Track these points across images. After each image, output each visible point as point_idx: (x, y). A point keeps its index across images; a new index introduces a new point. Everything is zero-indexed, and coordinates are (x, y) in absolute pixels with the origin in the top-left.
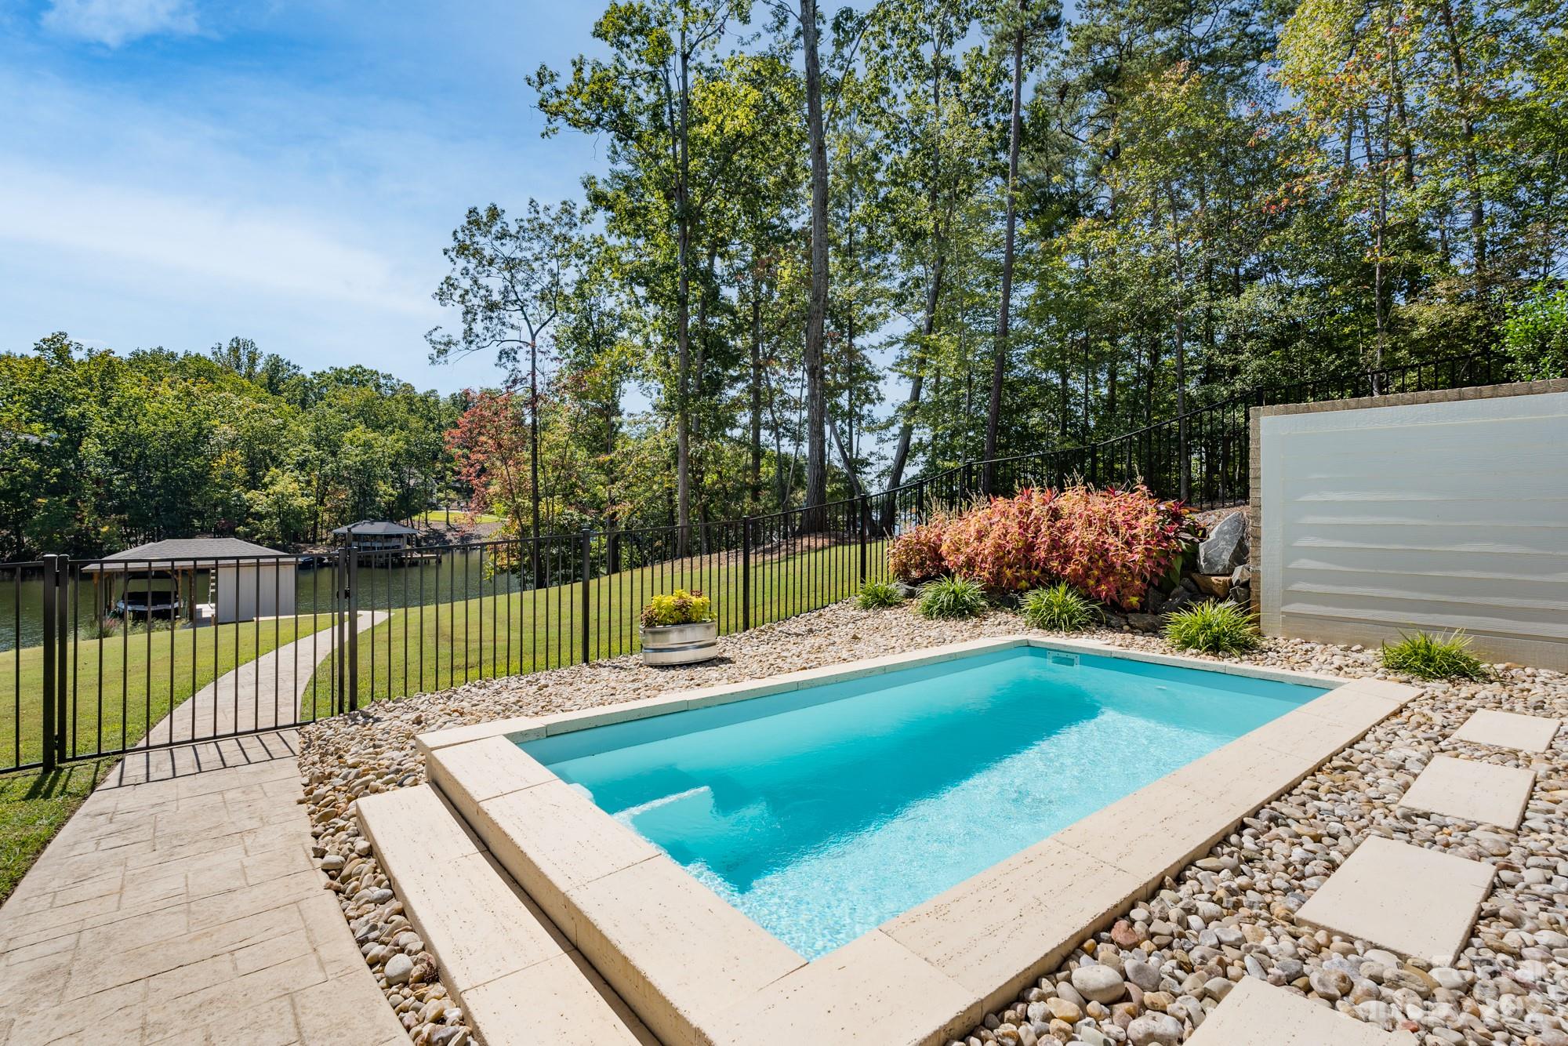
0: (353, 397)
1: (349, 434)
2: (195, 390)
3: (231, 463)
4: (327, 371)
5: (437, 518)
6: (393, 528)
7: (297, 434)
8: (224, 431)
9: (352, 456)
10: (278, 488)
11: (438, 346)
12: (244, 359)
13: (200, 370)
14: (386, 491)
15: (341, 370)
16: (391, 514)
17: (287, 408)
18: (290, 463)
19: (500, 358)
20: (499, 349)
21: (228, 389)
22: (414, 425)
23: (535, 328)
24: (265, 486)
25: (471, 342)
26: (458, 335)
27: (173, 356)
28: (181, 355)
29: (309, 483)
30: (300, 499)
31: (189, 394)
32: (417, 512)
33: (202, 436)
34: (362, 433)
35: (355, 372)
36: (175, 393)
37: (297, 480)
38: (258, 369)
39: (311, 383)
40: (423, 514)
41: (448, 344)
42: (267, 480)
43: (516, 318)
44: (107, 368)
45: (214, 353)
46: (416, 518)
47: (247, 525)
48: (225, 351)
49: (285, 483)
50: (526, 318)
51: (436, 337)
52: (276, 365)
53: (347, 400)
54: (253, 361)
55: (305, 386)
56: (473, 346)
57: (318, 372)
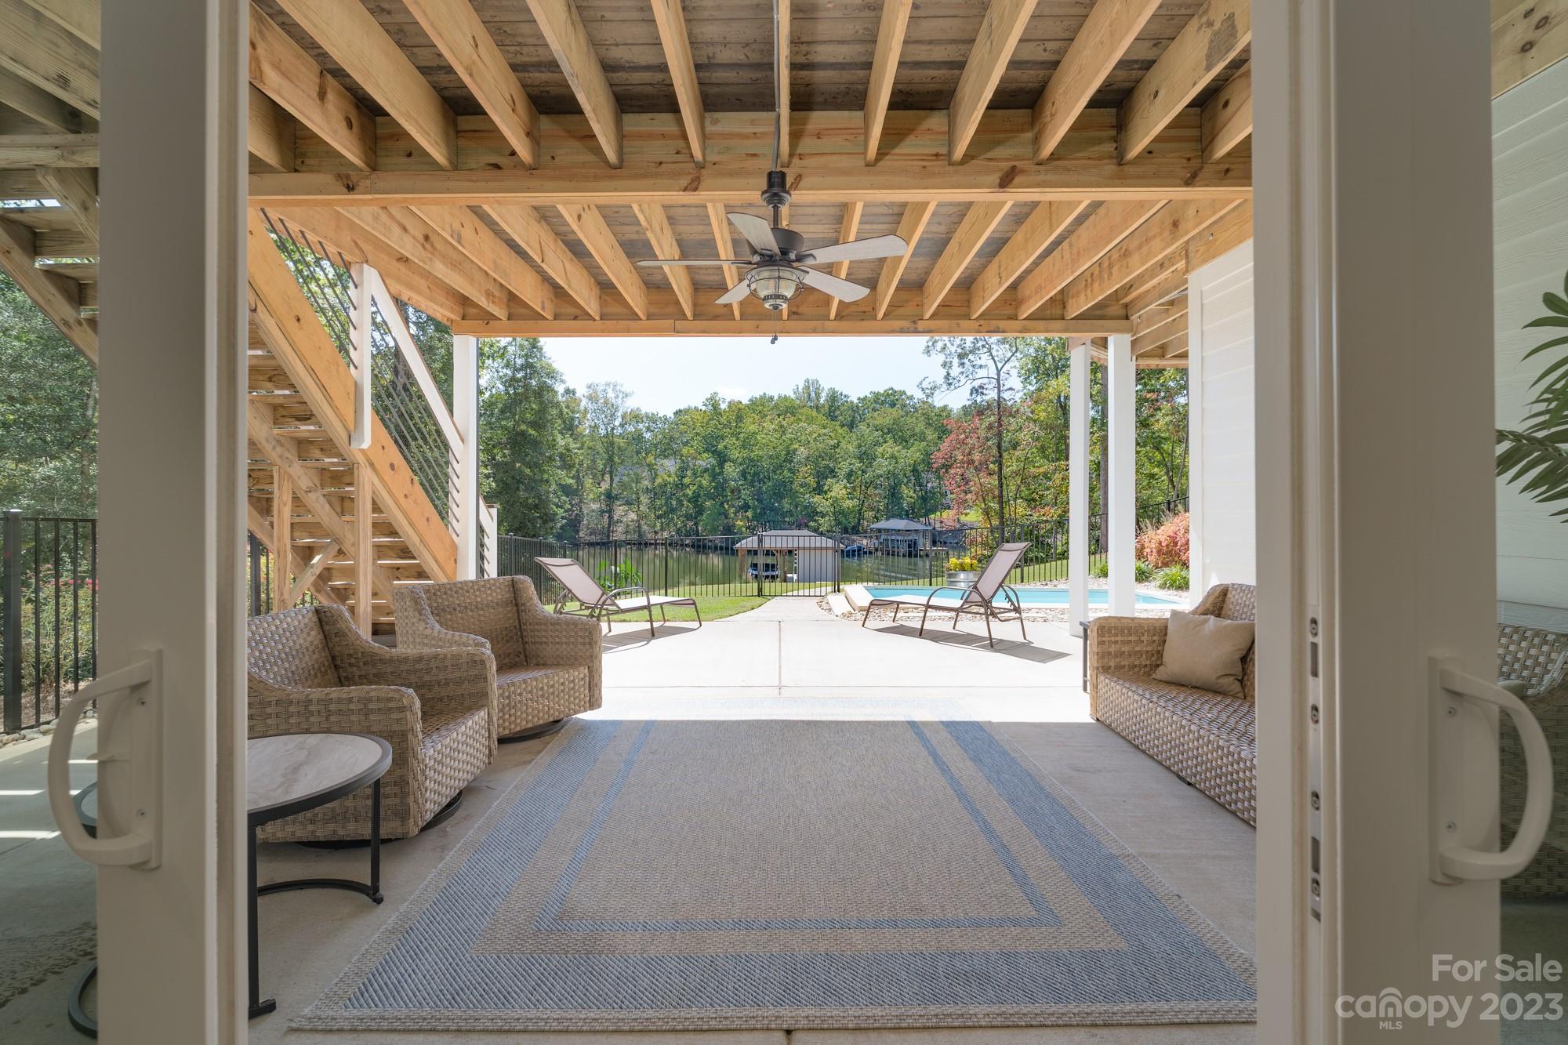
0: (886, 417)
1: (880, 449)
2: (784, 423)
3: (805, 475)
4: (869, 395)
5: (947, 515)
6: (913, 526)
7: (846, 452)
8: (802, 452)
9: (882, 466)
10: (833, 494)
11: (927, 391)
12: (813, 395)
13: (786, 409)
14: (908, 494)
15: (878, 393)
16: (911, 514)
17: (840, 431)
18: (842, 473)
19: (971, 394)
20: (971, 387)
21: (804, 419)
22: (930, 438)
23: (1000, 365)
24: (826, 492)
25: (950, 384)
26: (940, 380)
27: (772, 398)
28: (776, 398)
29: (854, 488)
30: (847, 502)
31: (782, 426)
32: (933, 511)
33: (790, 455)
34: (889, 447)
35: (888, 395)
36: (773, 426)
37: (845, 487)
38: (822, 401)
39: (857, 406)
40: (938, 513)
41: (934, 388)
42: (826, 488)
43: (985, 359)
44: (739, 412)
45: (795, 393)
46: (933, 516)
47: (815, 521)
48: (800, 390)
49: (838, 489)
50: (993, 359)
51: (925, 385)
52: (833, 397)
53: (879, 421)
54: (818, 395)
55: (854, 409)
56: (953, 387)
57: (862, 397)
